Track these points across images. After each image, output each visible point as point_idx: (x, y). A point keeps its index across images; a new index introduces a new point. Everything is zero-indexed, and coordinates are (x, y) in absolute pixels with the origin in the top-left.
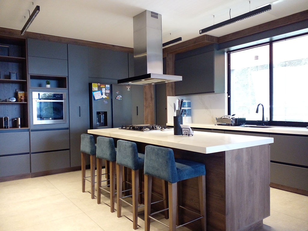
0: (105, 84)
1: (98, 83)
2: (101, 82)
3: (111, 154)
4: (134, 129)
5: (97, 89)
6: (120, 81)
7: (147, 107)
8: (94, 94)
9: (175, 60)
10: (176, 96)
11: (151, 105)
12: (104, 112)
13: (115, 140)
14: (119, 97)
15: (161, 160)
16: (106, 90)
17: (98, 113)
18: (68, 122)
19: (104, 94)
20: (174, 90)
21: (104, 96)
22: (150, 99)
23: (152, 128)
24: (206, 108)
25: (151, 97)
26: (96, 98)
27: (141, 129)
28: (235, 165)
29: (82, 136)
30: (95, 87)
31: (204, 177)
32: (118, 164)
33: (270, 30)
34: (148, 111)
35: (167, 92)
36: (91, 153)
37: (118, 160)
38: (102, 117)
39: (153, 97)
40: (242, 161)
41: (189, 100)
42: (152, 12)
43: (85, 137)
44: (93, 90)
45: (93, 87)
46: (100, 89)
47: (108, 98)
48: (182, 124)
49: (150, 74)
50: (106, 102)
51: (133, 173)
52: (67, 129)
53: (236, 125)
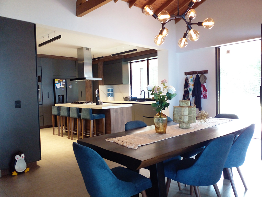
0: (62, 79)
1: (58, 79)
2: (60, 78)
3: (68, 114)
4: (78, 103)
5: (58, 83)
6: (71, 80)
7: (88, 92)
8: (56, 85)
9: (104, 65)
10: (104, 85)
11: (90, 90)
12: (62, 95)
13: (70, 108)
14: (71, 87)
15: (87, 113)
16: (63, 82)
17: (59, 96)
18: (42, 101)
19: (62, 85)
20: (103, 83)
21: (62, 86)
22: (89, 87)
23: (88, 103)
24: (121, 92)
25: (90, 86)
26: (58, 87)
27: (82, 103)
28: (115, 114)
29: (53, 107)
30: (57, 81)
31: (104, 119)
32: (71, 117)
33: (146, 55)
34: (89, 94)
35: (99, 83)
36: (58, 114)
37: (71, 116)
38: (61, 97)
39: (91, 86)
40: (118, 113)
41: (112, 88)
42: (86, 48)
43: (54, 107)
44: (56, 83)
45: (55, 81)
46: (59, 82)
47: (64, 87)
48: (99, 100)
49: (85, 78)
50: (63, 89)
51: (77, 119)
52: (41, 104)
53: (131, 101)
